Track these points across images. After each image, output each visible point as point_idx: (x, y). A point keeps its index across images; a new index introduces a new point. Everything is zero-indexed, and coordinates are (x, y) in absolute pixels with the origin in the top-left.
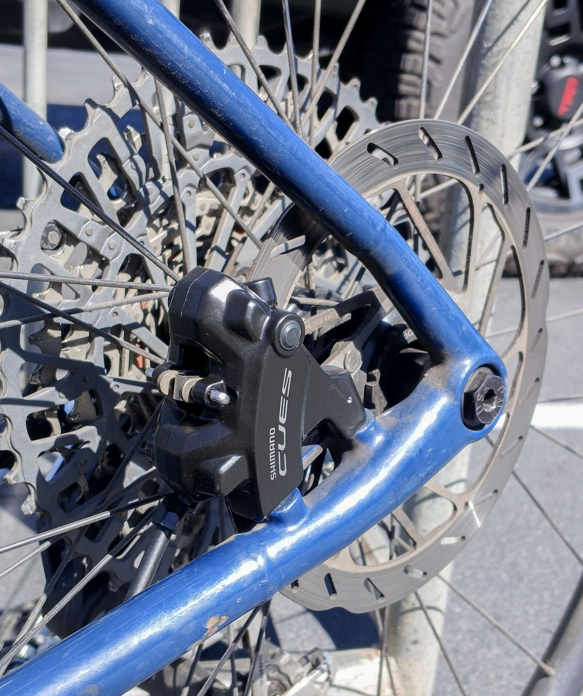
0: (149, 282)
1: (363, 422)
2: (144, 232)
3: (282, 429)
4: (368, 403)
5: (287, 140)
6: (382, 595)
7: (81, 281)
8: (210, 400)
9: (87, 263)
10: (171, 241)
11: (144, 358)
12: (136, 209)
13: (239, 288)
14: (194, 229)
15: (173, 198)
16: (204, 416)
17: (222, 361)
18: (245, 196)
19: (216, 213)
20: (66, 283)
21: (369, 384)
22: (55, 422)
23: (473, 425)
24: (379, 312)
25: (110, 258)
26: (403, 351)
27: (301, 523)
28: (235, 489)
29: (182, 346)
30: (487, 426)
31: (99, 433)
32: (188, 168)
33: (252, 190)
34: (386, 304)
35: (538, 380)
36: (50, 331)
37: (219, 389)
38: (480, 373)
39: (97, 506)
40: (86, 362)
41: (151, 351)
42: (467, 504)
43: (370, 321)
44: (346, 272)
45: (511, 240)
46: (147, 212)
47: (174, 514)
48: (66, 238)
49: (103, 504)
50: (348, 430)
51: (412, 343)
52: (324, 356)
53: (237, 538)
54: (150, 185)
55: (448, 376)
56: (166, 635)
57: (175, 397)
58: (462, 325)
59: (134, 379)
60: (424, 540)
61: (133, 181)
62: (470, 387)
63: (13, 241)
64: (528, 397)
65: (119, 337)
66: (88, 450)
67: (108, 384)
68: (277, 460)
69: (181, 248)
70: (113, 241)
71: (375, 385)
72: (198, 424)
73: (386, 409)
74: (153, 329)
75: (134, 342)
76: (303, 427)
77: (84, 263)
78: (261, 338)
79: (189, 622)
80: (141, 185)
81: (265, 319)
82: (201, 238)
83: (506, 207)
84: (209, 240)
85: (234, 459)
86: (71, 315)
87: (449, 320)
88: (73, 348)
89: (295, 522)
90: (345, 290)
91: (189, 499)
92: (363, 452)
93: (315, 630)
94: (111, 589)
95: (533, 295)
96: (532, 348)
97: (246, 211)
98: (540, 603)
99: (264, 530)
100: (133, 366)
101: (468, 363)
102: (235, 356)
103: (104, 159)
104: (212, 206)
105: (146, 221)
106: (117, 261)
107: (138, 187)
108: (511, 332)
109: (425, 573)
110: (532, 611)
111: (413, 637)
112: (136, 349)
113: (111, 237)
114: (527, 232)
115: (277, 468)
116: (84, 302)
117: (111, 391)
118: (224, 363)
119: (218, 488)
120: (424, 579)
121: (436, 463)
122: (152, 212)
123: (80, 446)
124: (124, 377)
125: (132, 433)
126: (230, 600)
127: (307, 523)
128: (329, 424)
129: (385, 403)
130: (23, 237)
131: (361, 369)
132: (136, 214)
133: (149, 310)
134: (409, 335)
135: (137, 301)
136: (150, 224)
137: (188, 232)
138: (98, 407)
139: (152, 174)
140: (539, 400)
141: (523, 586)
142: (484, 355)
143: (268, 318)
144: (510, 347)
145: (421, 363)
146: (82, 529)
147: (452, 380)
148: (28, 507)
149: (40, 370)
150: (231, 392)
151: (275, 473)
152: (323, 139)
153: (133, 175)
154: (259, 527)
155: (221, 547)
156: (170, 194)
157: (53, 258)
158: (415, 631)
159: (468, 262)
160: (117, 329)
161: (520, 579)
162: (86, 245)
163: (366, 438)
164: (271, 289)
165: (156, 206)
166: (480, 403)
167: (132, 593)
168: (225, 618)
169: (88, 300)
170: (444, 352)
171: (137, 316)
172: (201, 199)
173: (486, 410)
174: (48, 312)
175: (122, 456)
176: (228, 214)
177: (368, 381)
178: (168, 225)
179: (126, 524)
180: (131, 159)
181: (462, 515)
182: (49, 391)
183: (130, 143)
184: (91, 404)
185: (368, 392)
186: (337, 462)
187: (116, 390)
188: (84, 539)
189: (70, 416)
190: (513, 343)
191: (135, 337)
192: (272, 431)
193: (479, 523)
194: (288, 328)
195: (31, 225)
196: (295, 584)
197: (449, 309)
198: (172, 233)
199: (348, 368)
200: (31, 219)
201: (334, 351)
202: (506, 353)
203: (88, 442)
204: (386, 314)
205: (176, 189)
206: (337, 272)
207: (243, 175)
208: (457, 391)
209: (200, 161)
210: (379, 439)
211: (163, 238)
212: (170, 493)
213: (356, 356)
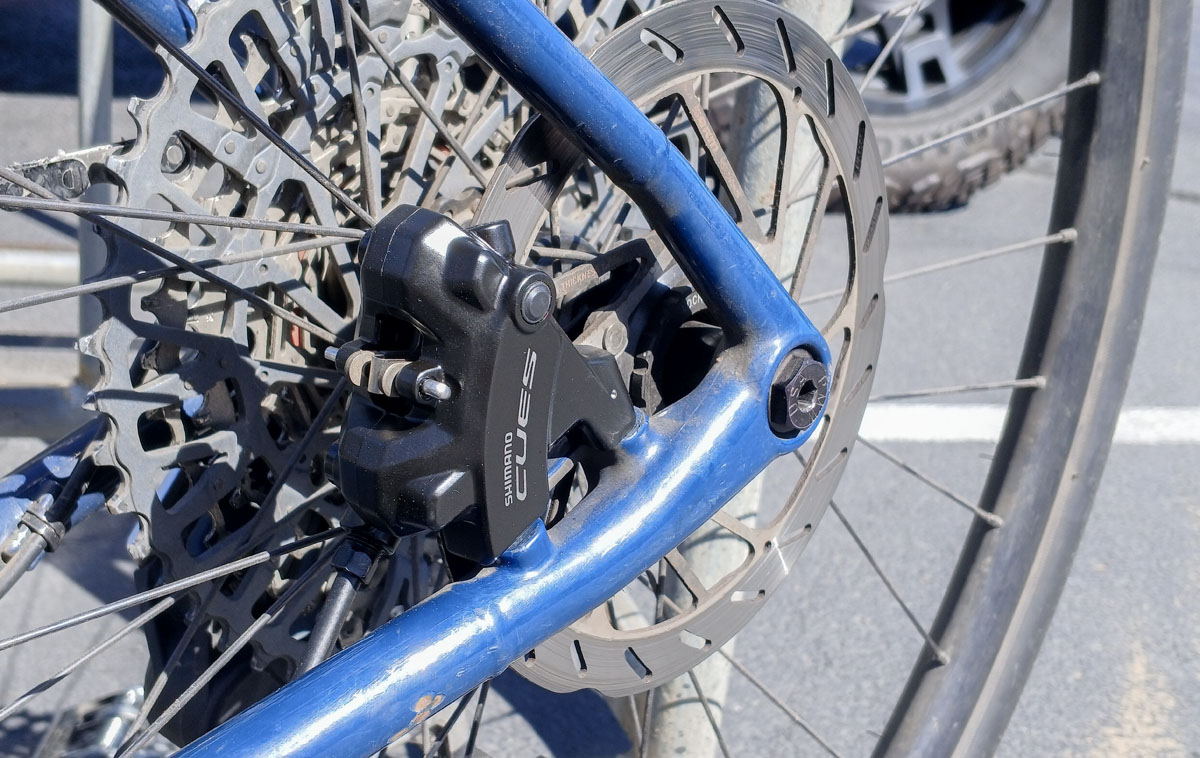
0: (311, 220)
1: (631, 425)
2: (307, 148)
3: (521, 434)
4: (637, 399)
5: (535, 27)
6: (649, 672)
7: (215, 219)
8: (423, 394)
9: (223, 193)
10: (342, 160)
11: (301, 330)
12: (295, 112)
13: (464, 235)
14: (375, 142)
15: (350, 99)
16: (411, 416)
17: (439, 338)
18: (451, 94)
19: (409, 120)
20: (198, 224)
21: (637, 372)
22: (177, 425)
23: (784, 430)
24: (652, 270)
25: (258, 186)
26: (685, 325)
27: (546, 566)
28: (456, 518)
29: (379, 317)
30: (802, 432)
31: (239, 442)
32: (372, 54)
33: (460, 86)
34: (663, 256)
35: (870, 367)
36: (171, 292)
37: (435, 377)
38: (795, 357)
39: (239, 546)
40: (223, 338)
41: (312, 320)
42: (768, 544)
43: (640, 281)
44: (593, 207)
45: (837, 167)
46: (312, 119)
47: (365, 555)
48: (195, 156)
49: (246, 545)
50: (610, 437)
51: (697, 314)
52: (575, 331)
53: (454, 588)
54: (316, 80)
55: (750, 361)
56: (359, 721)
57: (371, 388)
58: (771, 288)
59: (288, 362)
60: (707, 594)
61: (293, 73)
62: (780, 377)
63: (122, 161)
64: (855, 392)
65: (267, 299)
66: (225, 465)
67: (252, 370)
68: (513, 479)
69: (358, 170)
70: (262, 161)
71: (645, 373)
72: (403, 426)
73: (660, 408)
74: (315, 290)
75: (290, 308)
76: (549, 431)
77: (221, 192)
78: (496, 306)
79: (391, 704)
80: (304, 79)
81: (500, 281)
82: (387, 157)
83: (830, 121)
84: (396, 159)
85: (455, 477)
86: (207, 270)
87: (753, 283)
88: (203, 317)
89: (536, 565)
90: (594, 234)
91: (387, 531)
92: (632, 468)
93: (527, 739)
94: (256, 668)
95: (867, 247)
96: (862, 321)
97: (453, 117)
98: (857, 699)
99: (494, 576)
100: (287, 344)
101: (778, 344)
102: (459, 332)
103: (252, 41)
104: (402, 109)
105: (309, 131)
106: (267, 190)
107: (299, 83)
108: (837, 296)
109: (708, 642)
110: (845, 710)
111: (678, 744)
112: (292, 317)
113: (259, 154)
114: (859, 155)
115: (514, 489)
116: (221, 249)
117: (258, 380)
118: (442, 341)
119: (432, 517)
120: (707, 650)
121: (731, 484)
122: (318, 119)
123: (211, 460)
124: (274, 360)
125: (285, 442)
126: (448, 674)
127: (553, 567)
128: (584, 429)
129: (658, 399)
130: (135, 154)
131: (626, 351)
132: (294, 122)
133: (310, 262)
134: (695, 302)
135: (293, 251)
136: (315, 137)
137: (369, 147)
138: (237, 403)
139: (319, 64)
140: (871, 398)
141: (832, 673)
142: (801, 332)
143: (505, 278)
144: (832, 322)
145: (709, 342)
146: (214, 581)
147: (756, 367)
148: (139, 548)
149: (157, 349)
150: (451, 381)
151: (511, 497)
152: (563, 13)
153: (293, 65)
154: (486, 573)
155: (432, 600)
156: (345, 91)
157: (176, 185)
158: (681, 734)
159: (777, 199)
160: (264, 290)
161: (829, 663)
162: (221, 166)
163: (634, 448)
164: (509, 237)
165: (324, 109)
166: (795, 400)
167: (305, 666)
168: (440, 699)
169: (225, 246)
170: (746, 327)
171: (293, 271)
172: (388, 99)
173: (803, 410)
174: (171, 264)
175: (270, 475)
176: (428, 120)
177: (635, 368)
178: (339, 137)
179: (277, 573)
180: (291, 41)
181: (760, 560)
182: (170, 379)
183: (289, 17)
184: (228, 399)
185: (636, 383)
186: (593, 482)
187: (264, 379)
188: (219, 596)
189: (197, 415)
190: (837, 315)
191: (289, 301)
192: (509, 438)
193: (786, 569)
194: (533, 294)
195: (148, 137)
196: (531, 655)
197: (753, 267)
198: (345, 149)
199: (609, 349)
200: (148, 130)
201: (590, 325)
202: (827, 329)
203: (225, 454)
204: (661, 273)
205: (355, 86)
206: (580, 208)
207: (450, 64)
208: (762, 382)
209: (388, 44)
210: (652, 451)
211: (332, 156)
212: (359, 525)
213: (620, 331)
